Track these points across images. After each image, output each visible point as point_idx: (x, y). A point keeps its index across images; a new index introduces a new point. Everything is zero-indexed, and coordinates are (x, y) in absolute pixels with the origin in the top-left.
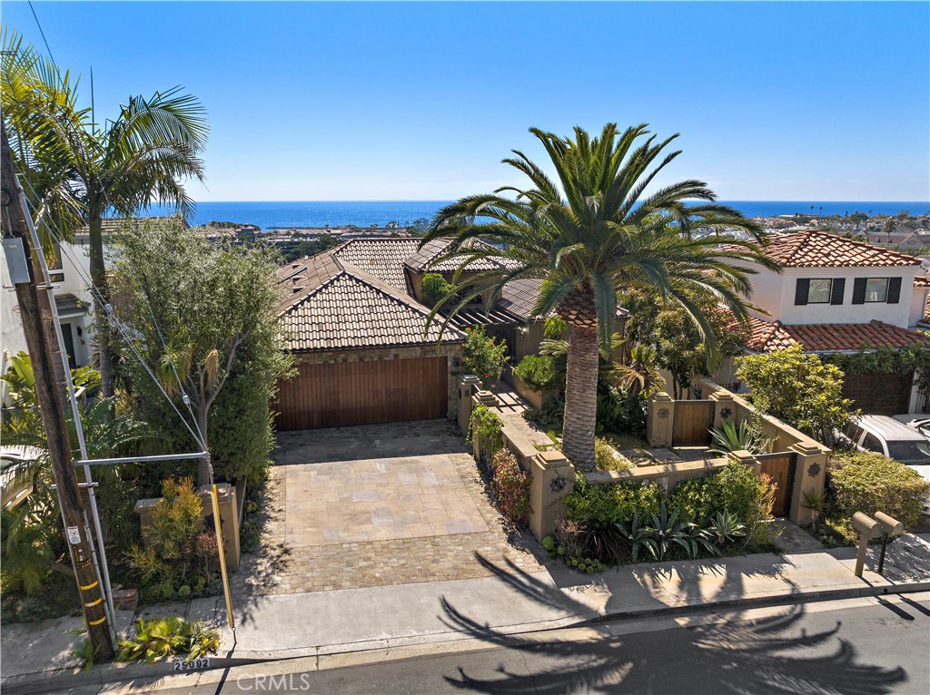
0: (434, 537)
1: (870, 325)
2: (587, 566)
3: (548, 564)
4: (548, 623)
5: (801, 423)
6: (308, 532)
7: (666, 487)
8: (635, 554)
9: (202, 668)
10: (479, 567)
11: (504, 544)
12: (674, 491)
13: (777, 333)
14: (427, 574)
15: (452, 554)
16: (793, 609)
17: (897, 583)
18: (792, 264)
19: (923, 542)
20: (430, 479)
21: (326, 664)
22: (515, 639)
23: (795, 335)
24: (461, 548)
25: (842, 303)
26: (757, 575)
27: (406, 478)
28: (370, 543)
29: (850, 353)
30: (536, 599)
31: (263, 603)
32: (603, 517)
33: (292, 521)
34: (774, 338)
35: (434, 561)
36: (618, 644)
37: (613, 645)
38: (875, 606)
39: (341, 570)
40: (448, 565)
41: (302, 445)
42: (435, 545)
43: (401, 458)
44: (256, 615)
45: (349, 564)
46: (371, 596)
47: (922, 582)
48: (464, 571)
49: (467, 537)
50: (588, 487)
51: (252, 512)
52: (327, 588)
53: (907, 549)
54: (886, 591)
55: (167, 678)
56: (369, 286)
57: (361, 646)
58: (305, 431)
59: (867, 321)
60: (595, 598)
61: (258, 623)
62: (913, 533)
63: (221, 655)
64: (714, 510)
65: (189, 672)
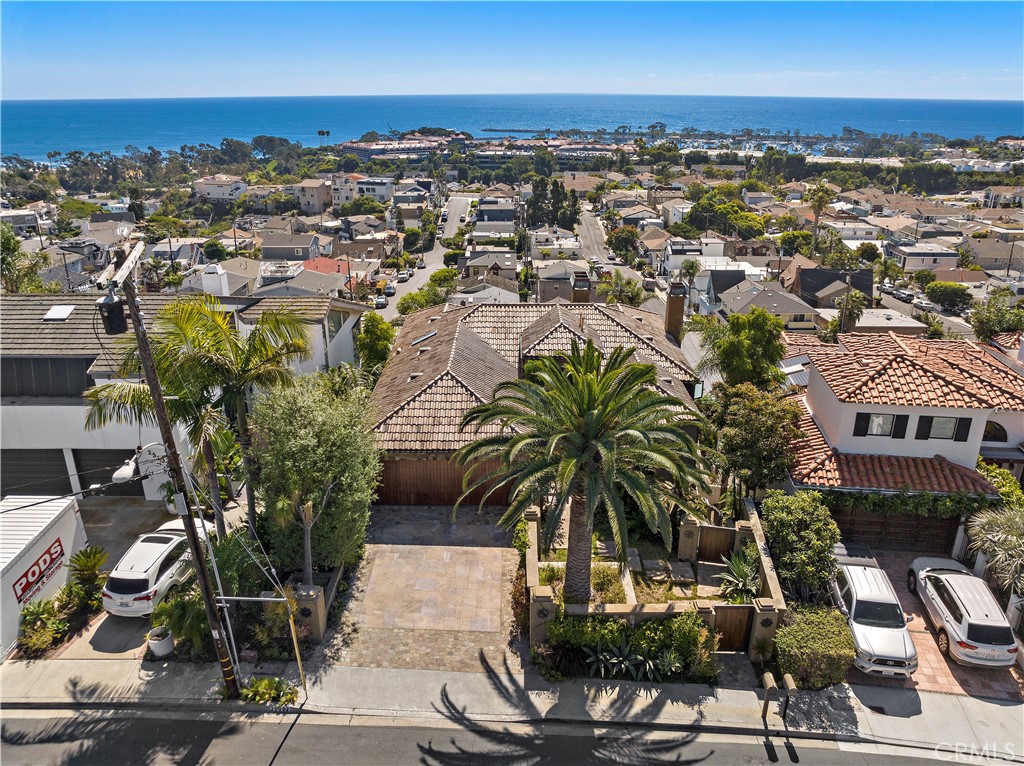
0: (458, 632)
1: (931, 460)
2: (551, 676)
3: (528, 668)
4: (504, 717)
6: (374, 614)
7: (633, 622)
8: (592, 672)
9: (286, 712)
10: (478, 663)
11: (504, 646)
12: (638, 626)
13: (827, 462)
14: (440, 663)
15: (463, 648)
16: (688, 736)
17: (790, 729)
18: (852, 399)
19: (851, 694)
20: (478, 574)
21: (356, 722)
22: (476, 724)
23: (845, 467)
24: (473, 644)
25: (903, 437)
26: (680, 703)
27: (461, 570)
28: (413, 630)
29: (891, 493)
30: (505, 697)
31: (330, 672)
32: (573, 641)
33: (367, 602)
34: (821, 469)
35: (450, 654)
36: (541, 742)
37: (537, 742)
38: (760, 745)
39: (386, 652)
40: (458, 658)
41: (398, 523)
42: (456, 639)
43: (465, 548)
44: (324, 679)
45: (393, 648)
46: (397, 676)
47: (813, 731)
48: (467, 665)
49: (481, 635)
51: (344, 591)
52: (372, 665)
53: (830, 698)
54: (778, 734)
55: (266, 715)
56: (466, 387)
57: (380, 712)
58: (404, 507)
59: (931, 455)
60: (543, 702)
61: (323, 685)
62: (849, 683)
63: (297, 706)
64: (665, 646)
65: (278, 713)
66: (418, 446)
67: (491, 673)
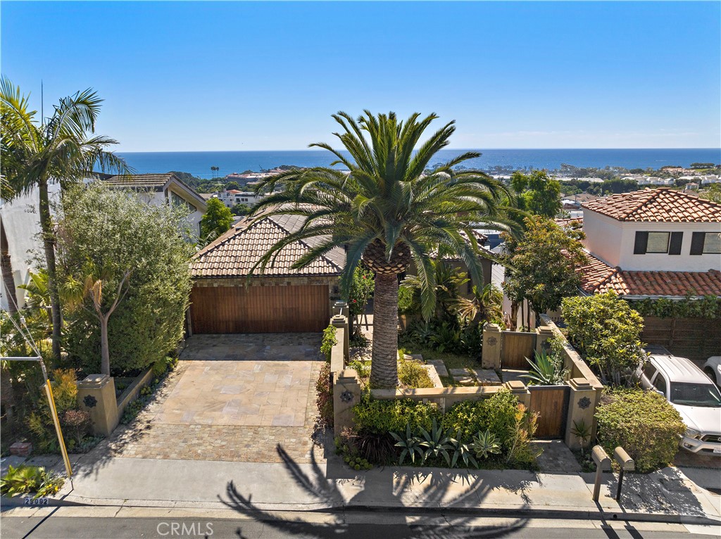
0: (259, 427)
1: (707, 274)
2: (356, 463)
3: (331, 458)
4: (300, 506)
5: (594, 360)
6: (173, 413)
7: (444, 406)
8: (402, 459)
9: (43, 504)
10: (276, 454)
11: (307, 438)
12: (449, 410)
13: (613, 277)
14: (235, 455)
15: (263, 441)
16: (517, 522)
17: (628, 511)
18: (631, 218)
19: (682, 476)
20: (287, 380)
21: (124, 513)
22: (267, 515)
23: (630, 280)
24: (273, 437)
25: (680, 254)
26: (501, 488)
27: (269, 378)
28: (210, 426)
29: (677, 298)
30: (304, 486)
31: (110, 465)
32: (380, 426)
33: (168, 404)
34: (608, 282)
35: (247, 446)
36: (343, 531)
37: (338, 531)
38: (596, 529)
39: (176, 445)
40: (255, 450)
41: (214, 346)
42: (256, 433)
43: (276, 362)
44: (100, 470)
45: (185, 441)
46: (184, 467)
47: (654, 513)
48: (263, 456)
49: (283, 429)
50: (371, 400)
51: (145, 394)
52: (158, 457)
53: (662, 481)
54: (615, 517)
55: (17, 509)
57: (156, 503)
58: (223, 335)
59: (706, 270)
60: (349, 489)
61: (99, 476)
62: (677, 466)
63: (58, 497)
64: (479, 428)
65: (33, 506)
66: (234, 272)
67: (290, 464)
